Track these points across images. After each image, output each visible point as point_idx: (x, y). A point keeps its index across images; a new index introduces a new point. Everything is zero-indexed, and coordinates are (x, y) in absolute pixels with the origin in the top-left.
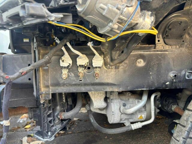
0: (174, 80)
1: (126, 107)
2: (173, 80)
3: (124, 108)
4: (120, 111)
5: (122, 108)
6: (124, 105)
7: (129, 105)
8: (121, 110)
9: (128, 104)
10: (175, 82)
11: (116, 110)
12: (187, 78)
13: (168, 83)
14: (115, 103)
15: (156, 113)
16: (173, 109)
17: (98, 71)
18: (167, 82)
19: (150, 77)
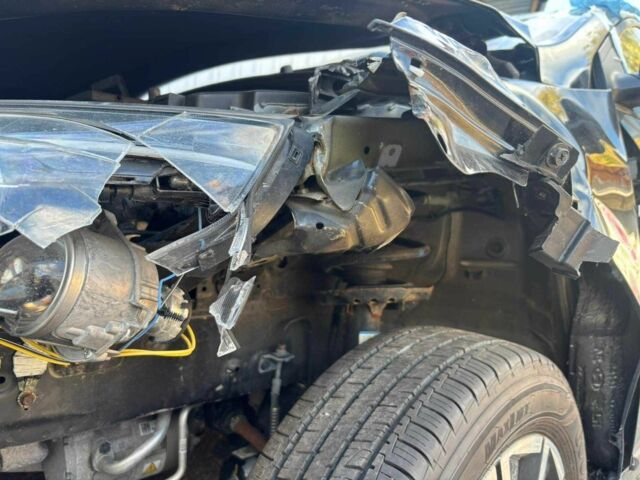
0: (235, 380)
1: (111, 453)
2: (231, 379)
3: (105, 458)
4: (92, 468)
5: (98, 457)
6: (105, 449)
7: (119, 441)
8: (94, 465)
9: (116, 439)
10: (236, 383)
11: (78, 467)
12: (261, 371)
13: (220, 388)
14: (76, 446)
15: (192, 448)
16: (232, 425)
17: (32, 388)
18: (216, 386)
19: (179, 377)
